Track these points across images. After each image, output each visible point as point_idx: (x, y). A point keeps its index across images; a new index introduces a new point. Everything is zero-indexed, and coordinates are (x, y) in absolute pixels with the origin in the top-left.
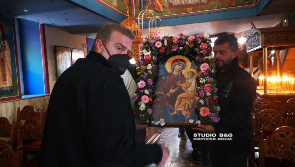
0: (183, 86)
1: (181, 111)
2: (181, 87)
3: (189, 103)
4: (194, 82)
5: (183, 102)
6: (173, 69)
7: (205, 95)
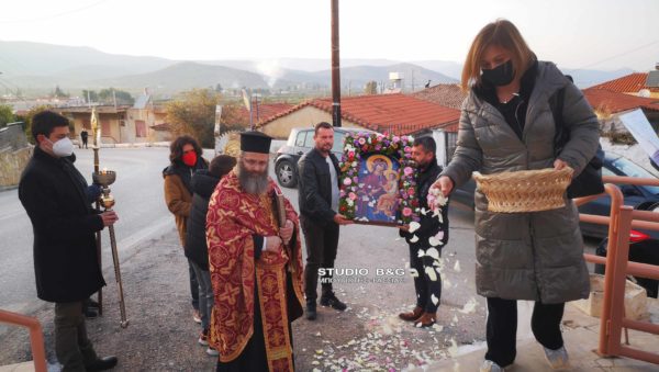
1: (383, 211)
2: (382, 188)
6: (375, 169)
7: (409, 198)
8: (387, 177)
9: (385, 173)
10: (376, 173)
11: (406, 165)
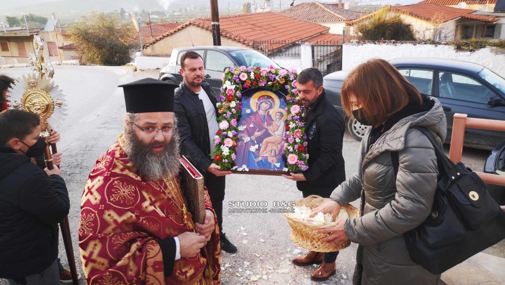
0: (270, 129)
1: (267, 157)
2: (267, 130)
3: (276, 148)
4: (282, 125)
5: (270, 147)
6: (259, 108)
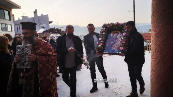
1: (114, 49)
6: (113, 35)
7: (123, 43)
8: (118, 38)
9: (117, 36)
10: (114, 37)
11: (124, 32)
